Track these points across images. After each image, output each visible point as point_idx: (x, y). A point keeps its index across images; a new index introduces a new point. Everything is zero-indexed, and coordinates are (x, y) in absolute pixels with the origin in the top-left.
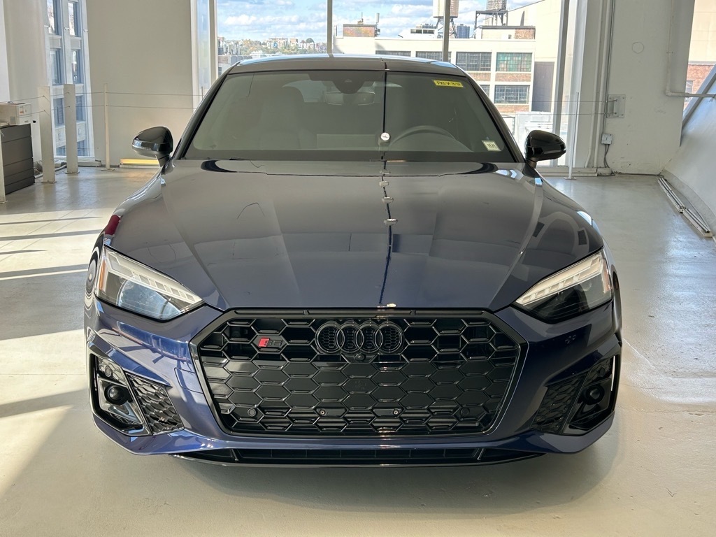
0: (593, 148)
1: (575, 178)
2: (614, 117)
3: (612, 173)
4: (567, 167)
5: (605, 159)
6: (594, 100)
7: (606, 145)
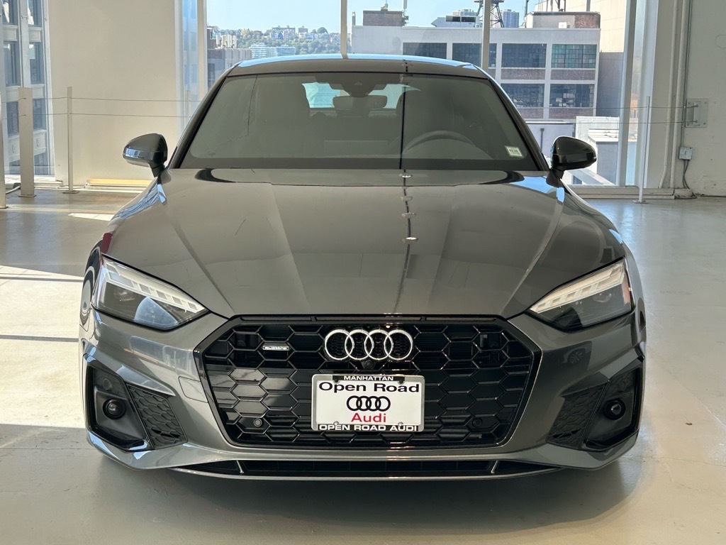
0: (669, 165)
1: (647, 201)
2: (695, 126)
3: (693, 195)
4: (636, 187)
5: (684, 177)
6: (669, 106)
7: (684, 160)
